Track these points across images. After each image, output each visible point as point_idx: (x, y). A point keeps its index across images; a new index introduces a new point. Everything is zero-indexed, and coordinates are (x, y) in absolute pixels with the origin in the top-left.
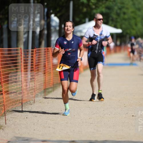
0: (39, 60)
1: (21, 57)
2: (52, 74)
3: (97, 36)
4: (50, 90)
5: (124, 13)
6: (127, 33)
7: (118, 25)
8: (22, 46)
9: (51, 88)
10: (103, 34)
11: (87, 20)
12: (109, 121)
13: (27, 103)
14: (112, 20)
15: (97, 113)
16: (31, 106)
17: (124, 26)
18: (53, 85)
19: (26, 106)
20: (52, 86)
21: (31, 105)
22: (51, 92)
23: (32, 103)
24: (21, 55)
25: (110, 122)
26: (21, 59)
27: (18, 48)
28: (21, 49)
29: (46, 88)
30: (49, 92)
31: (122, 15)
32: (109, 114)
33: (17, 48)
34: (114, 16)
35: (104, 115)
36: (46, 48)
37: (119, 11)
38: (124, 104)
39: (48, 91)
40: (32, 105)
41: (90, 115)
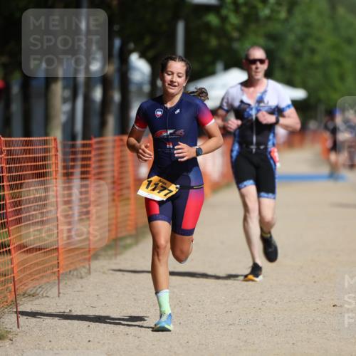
0: (101, 167)
1: (56, 159)
2: (132, 201)
3: (249, 105)
4: (129, 241)
5: (313, 51)
6: (319, 101)
7: (298, 79)
8: (57, 134)
9: (131, 236)
10: (266, 100)
11: (219, 66)
12: (275, 318)
13: (72, 273)
14: (283, 67)
15: (245, 300)
16: (80, 281)
17: (311, 82)
18: (136, 228)
19: (69, 283)
20: (134, 232)
21: (82, 278)
22: (130, 246)
23: (83, 274)
24: (56, 155)
25: (276, 321)
26: (56, 164)
27: (48, 138)
28: (55, 139)
29: (120, 235)
30: (126, 247)
31: (306, 55)
32: (276, 300)
33: (45, 138)
34: (287, 58)
35: (264, 303)
36: (117, 138)
37: (298, 46)
38: (314, 277)
39: (122, 243)
40: (84, 280)
41: (227, 303)
